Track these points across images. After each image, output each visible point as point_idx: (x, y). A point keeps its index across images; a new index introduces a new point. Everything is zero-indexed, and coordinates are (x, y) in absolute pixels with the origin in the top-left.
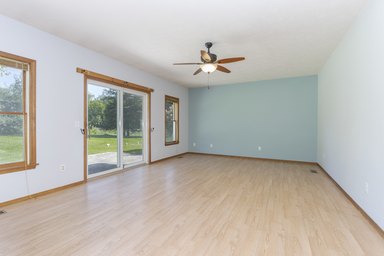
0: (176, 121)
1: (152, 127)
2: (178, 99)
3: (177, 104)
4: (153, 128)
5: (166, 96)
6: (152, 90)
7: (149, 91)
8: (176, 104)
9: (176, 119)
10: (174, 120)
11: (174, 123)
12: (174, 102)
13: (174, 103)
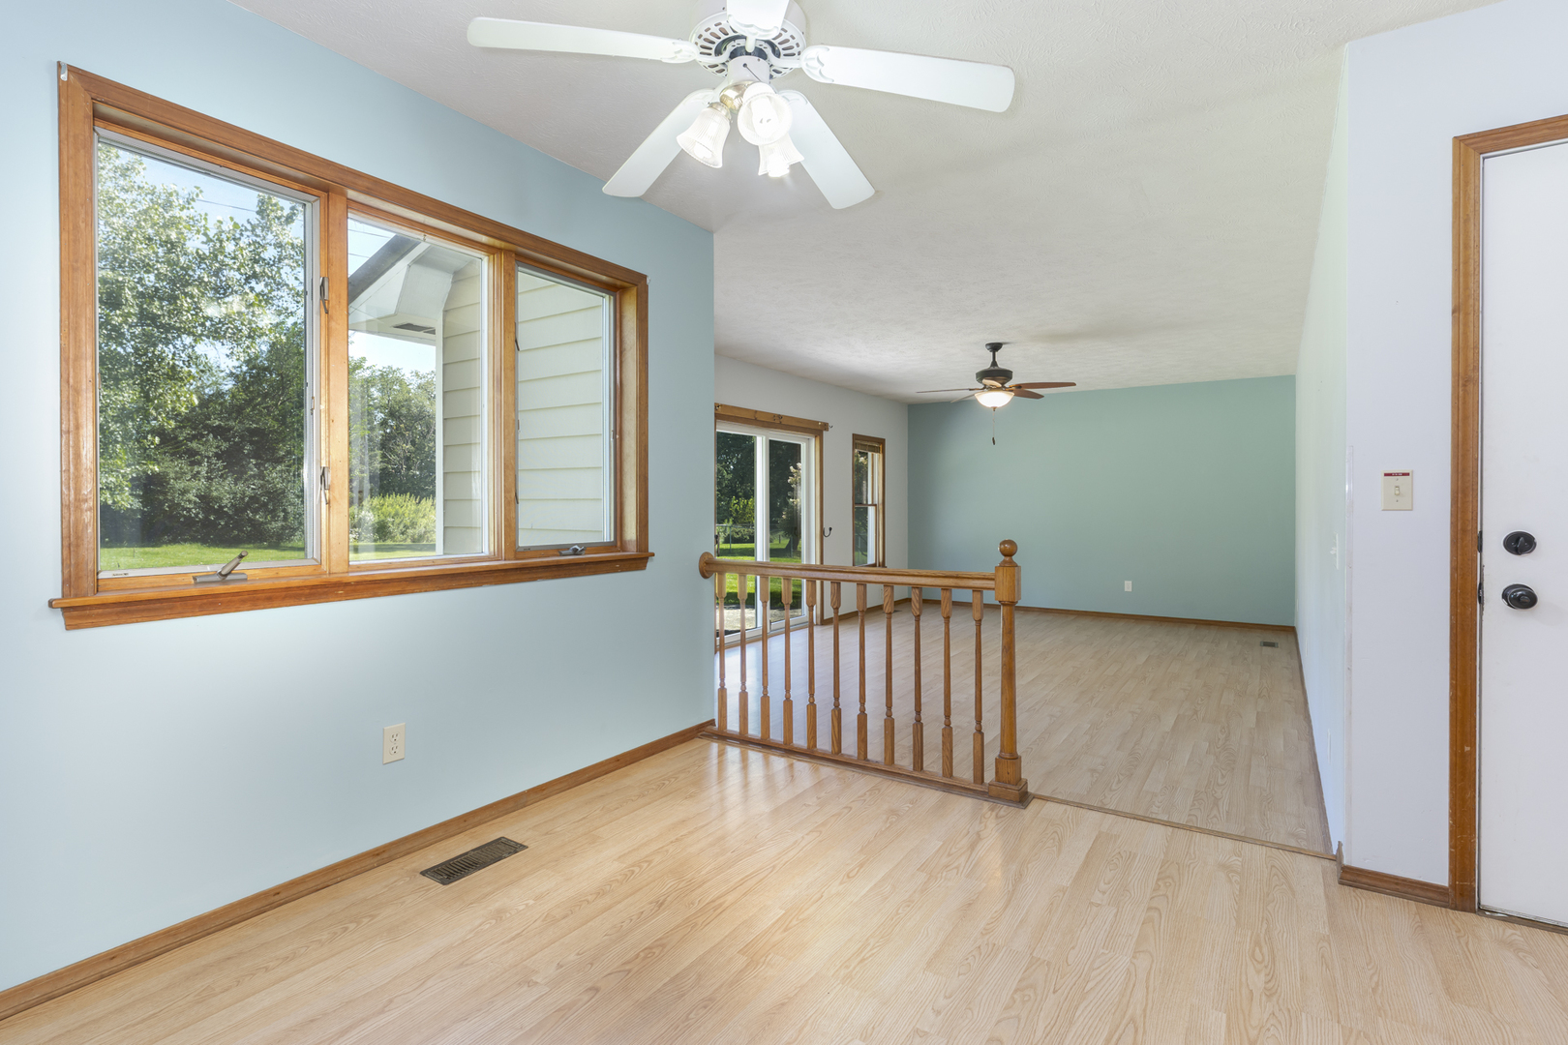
0: (875, 505)
1: (826, 527)
2: (882, 442)
3: (881, 455)
4: (831, 529)
5: (856, 437)
6: (825, 426)
7: (817, 430)
8: (876, 455)
9: (878, 499)
10: (870, 502)
11: (871, 511)
12: (875, 450)
13: (870, 454)
